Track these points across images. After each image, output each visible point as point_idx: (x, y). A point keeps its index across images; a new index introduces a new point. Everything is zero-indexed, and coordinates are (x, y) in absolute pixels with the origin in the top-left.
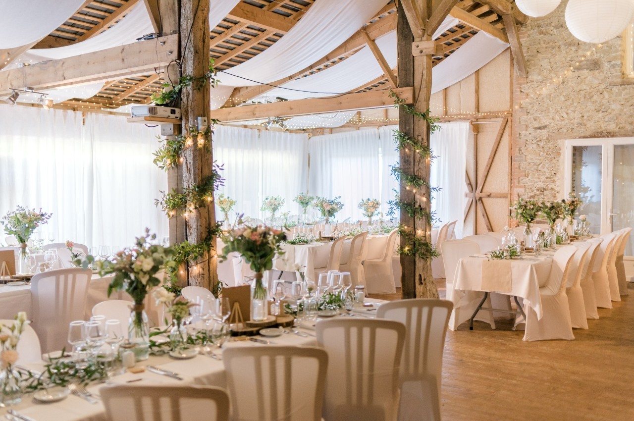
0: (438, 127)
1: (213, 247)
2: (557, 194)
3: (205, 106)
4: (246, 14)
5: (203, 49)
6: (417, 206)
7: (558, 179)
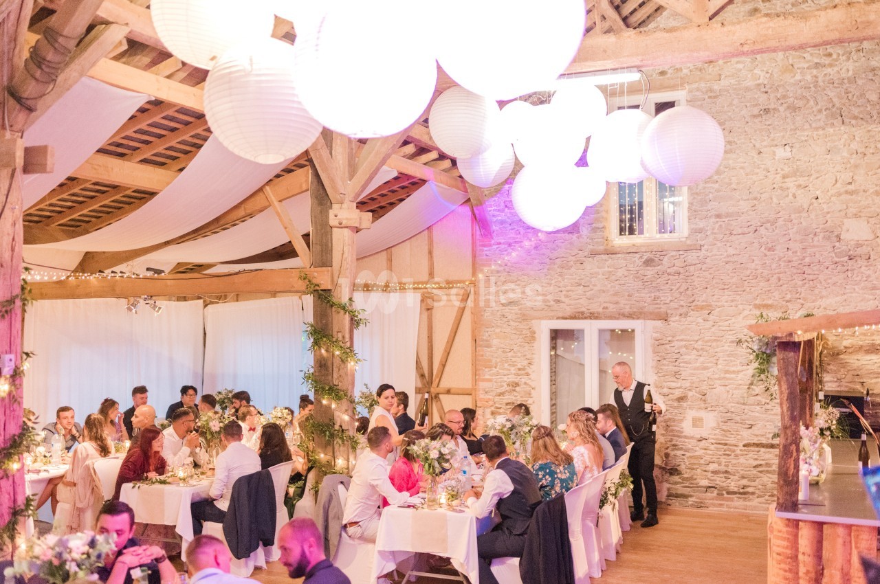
0: (364, 321)
1: (20, 533)
2: (532, 391)
3: (12, 339)
4: (95, 169)
5: (12, 261)
6: (337, 427)
7: (533, 372)
